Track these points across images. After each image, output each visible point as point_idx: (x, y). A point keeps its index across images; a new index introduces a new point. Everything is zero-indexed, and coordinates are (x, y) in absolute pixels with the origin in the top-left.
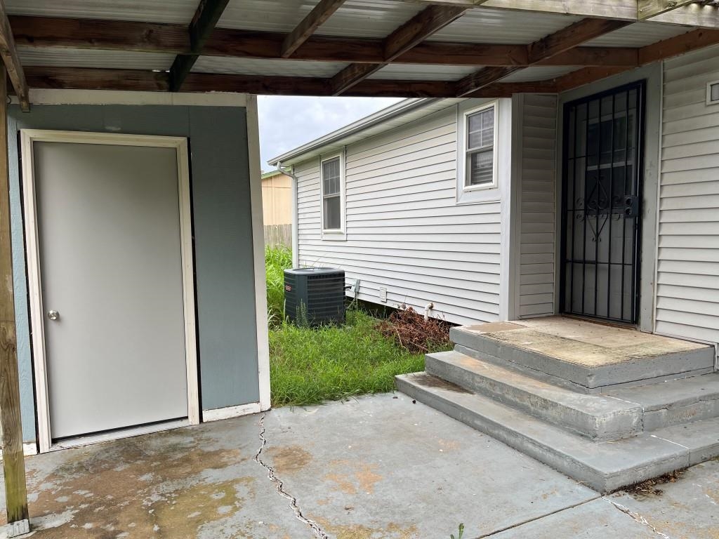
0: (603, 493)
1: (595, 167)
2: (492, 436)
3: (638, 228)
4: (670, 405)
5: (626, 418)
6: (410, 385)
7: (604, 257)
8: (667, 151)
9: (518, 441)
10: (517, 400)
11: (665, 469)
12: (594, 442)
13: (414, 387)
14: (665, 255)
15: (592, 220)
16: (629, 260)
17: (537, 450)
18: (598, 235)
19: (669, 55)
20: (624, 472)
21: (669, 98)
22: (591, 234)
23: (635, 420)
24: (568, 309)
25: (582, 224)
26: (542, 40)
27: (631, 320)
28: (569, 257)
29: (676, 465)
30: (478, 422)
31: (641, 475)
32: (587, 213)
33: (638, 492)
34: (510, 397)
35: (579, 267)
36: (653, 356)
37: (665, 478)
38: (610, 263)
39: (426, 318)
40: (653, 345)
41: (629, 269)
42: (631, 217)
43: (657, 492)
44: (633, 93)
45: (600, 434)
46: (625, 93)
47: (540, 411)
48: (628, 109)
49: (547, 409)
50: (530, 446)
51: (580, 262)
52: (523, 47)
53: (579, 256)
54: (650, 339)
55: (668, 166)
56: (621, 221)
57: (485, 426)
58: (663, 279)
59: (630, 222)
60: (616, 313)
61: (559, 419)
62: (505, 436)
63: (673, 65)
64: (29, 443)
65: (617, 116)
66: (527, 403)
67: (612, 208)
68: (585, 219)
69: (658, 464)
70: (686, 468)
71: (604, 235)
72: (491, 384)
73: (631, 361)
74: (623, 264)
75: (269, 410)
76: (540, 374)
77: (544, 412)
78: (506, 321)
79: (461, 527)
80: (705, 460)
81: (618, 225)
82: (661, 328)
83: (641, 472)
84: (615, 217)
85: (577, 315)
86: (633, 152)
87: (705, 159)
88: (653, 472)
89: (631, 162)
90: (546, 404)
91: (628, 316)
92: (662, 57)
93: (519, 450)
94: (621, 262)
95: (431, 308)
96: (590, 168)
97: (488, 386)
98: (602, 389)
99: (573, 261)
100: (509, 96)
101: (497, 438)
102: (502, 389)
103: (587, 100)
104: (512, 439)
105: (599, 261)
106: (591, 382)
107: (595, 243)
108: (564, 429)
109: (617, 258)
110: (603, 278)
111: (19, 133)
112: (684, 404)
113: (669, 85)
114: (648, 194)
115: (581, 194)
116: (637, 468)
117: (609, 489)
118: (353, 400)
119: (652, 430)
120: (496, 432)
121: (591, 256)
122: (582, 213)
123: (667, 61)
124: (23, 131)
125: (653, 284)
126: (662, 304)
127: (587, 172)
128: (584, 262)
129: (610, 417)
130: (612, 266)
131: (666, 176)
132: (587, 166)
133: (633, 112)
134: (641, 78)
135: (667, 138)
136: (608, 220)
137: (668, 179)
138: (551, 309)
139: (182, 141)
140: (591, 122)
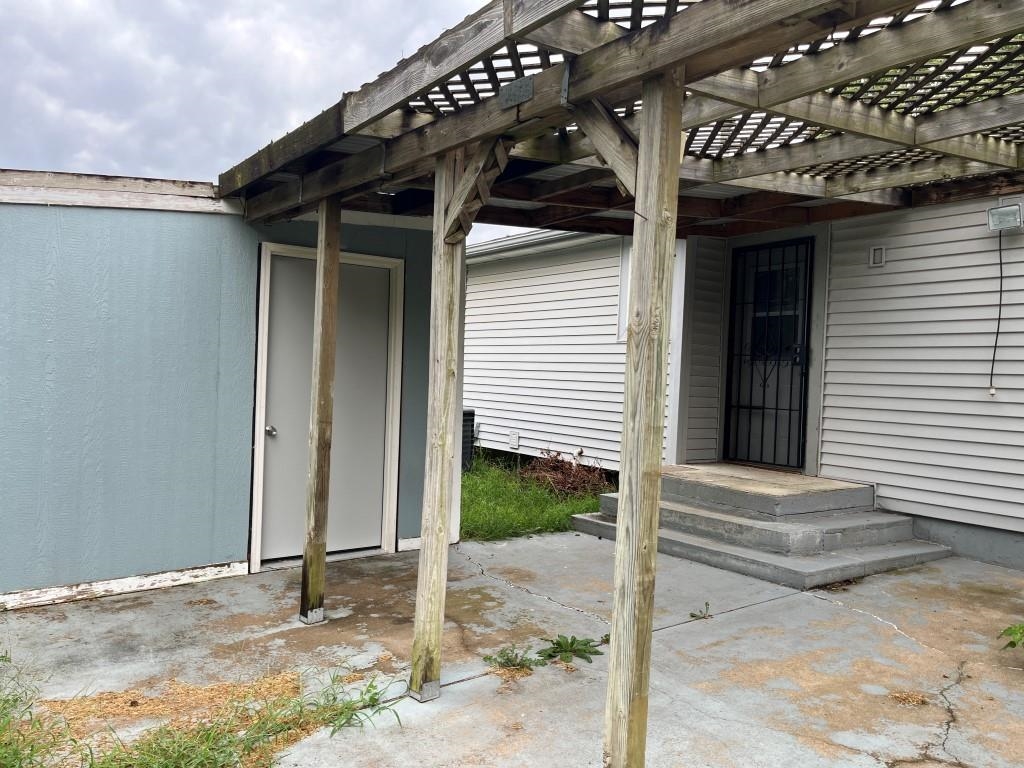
0: (803, 589)
1: (764, 314)
2: (692, 559)
3: (805, 375)
4: (844, 530)
5: (811, 538)
6: (592, 522)
7: (770, 402)
8: (832, 305)
9: (720, 560)
10: (711, 529)
11: (847, 575)
12: (787, 556)
13: (598, 524)
14: (829, 402)
15: (759, 365)
16: (796, 406)
17: (740, 564)
18: (765, 381)
19: (838, 217)
20: (818, 573)
21: (836, 257)
22: (758, 380)
23: (818, 540)
24: (731, 455)
25: (749, 370)
26: (735, 199)
27: (796, 463)
28: (734, 402)
29: (854, 573)
30: (676, 549)
31: (830, 578)
32: (753, 359)
33: (830, 589)
34: (702, 527)
35: (744, 413)
36: (825, 491)
37: (848, 582)
38: (777, 409)
39: (574, 465)
40: (822, 484)
41: (795, 415)
42: (798, 364)
43: (844, 590)
44: (802, 248)
45: (793, 549)
46: (794, 247)
47: (734, 537)
48: (797, 262)
49: (742, 533)
50: (734, 562)
51: (745, 407)
52: (717, 201)
53: (745, 401)
54: (815, 480)
55: (834, 319)
56: (789, 367)
57: (684, 551)
58: (827, 425)
59: (798, 369)
60: (782, 459)
61: (753, 541)
62: (707, 557)
63: (840, 226)
64: (241, 562)
65: (774, 268)
66: (720, 531)
67: (780, 356)
68: (752, 364)
69: (842, 569)
70: (863, 577)
71: (772, 382)
72: (680, 517)
73: (808, 495)
74: (790, 410)
75: (458, 543)
76: (725, 508)
77: (739, 536)
78: (674, 464)
79: (707, 604)
80: (876, 573)
81: (786, 371)
82: (825, 471)
83: (830, 575)
84: (783, 363)
85: (741, 460)
86: (801, 303)
87: (879, 314)
88: (838, 576)
89: (799, 312)
90: (741, 528)
91: (794, 461)
92: (831, 218)
93: (722, 568)
94: (788, 407)
95: (580, 454)
96: (759, 314)
97: (677, 520)
98: (787, 517)
99: (740, 407)
100: (685, 238)
101: (699, 561)
102: (693, 520)
103: (757, 248)
104: (715, 559)
105: (766, 406)
106: (778, 510)
107: (762, 389)
108: (759, 550)
109: (784, 403)
110: (769, 424)
111: (260, 245)
112: (855, 529)
113: (836, 245)
114: (815, 344)
115: (748, 339)
116: (827, 571)
117: (808, 586)
118: (535, 537)
119: (831, 550)
120: (697, 555)
121: (757, 401)
122: (748, 358)
123: (835, 223)
124: (264, 244)
125: (818, 429)
126: (826, 448)
127: (755, 320)
128: (751, 408)
129: (800, 536)
130: (779, 412)
131: (831, 328)
132: (755, 312)
133: (802, 266)
134: (810, 235)
135: (832, 293)
136: (776, 368)
137: (833, 331)
138: (713, 455)
139: (401, 262)
140: (761, 269)
